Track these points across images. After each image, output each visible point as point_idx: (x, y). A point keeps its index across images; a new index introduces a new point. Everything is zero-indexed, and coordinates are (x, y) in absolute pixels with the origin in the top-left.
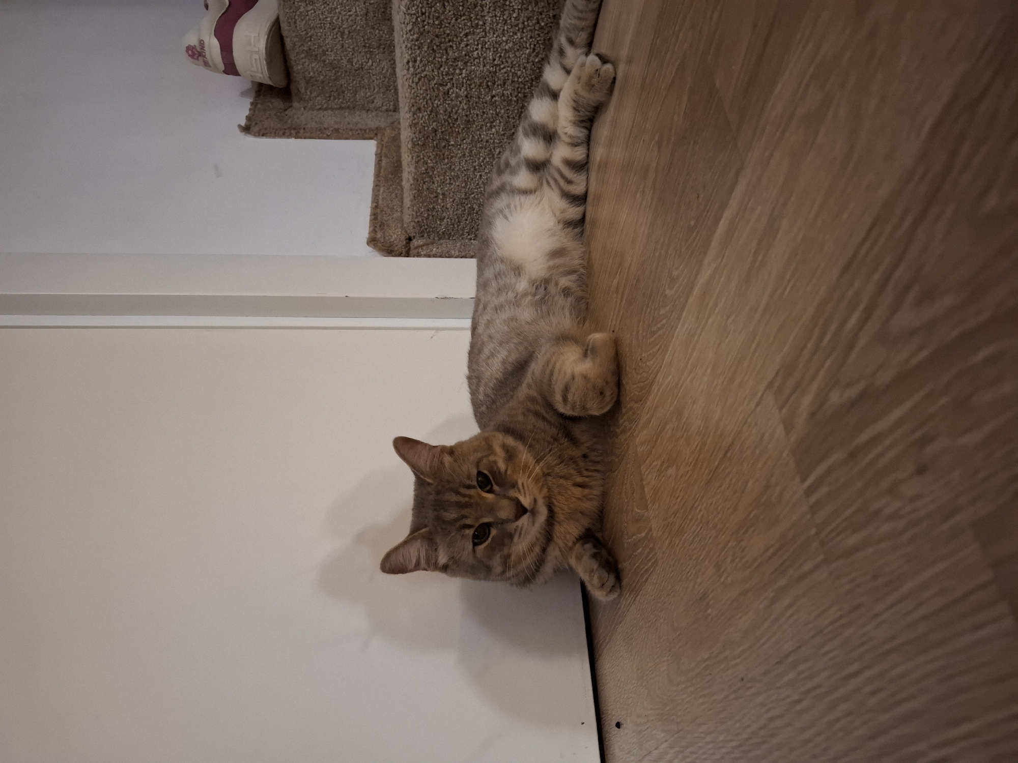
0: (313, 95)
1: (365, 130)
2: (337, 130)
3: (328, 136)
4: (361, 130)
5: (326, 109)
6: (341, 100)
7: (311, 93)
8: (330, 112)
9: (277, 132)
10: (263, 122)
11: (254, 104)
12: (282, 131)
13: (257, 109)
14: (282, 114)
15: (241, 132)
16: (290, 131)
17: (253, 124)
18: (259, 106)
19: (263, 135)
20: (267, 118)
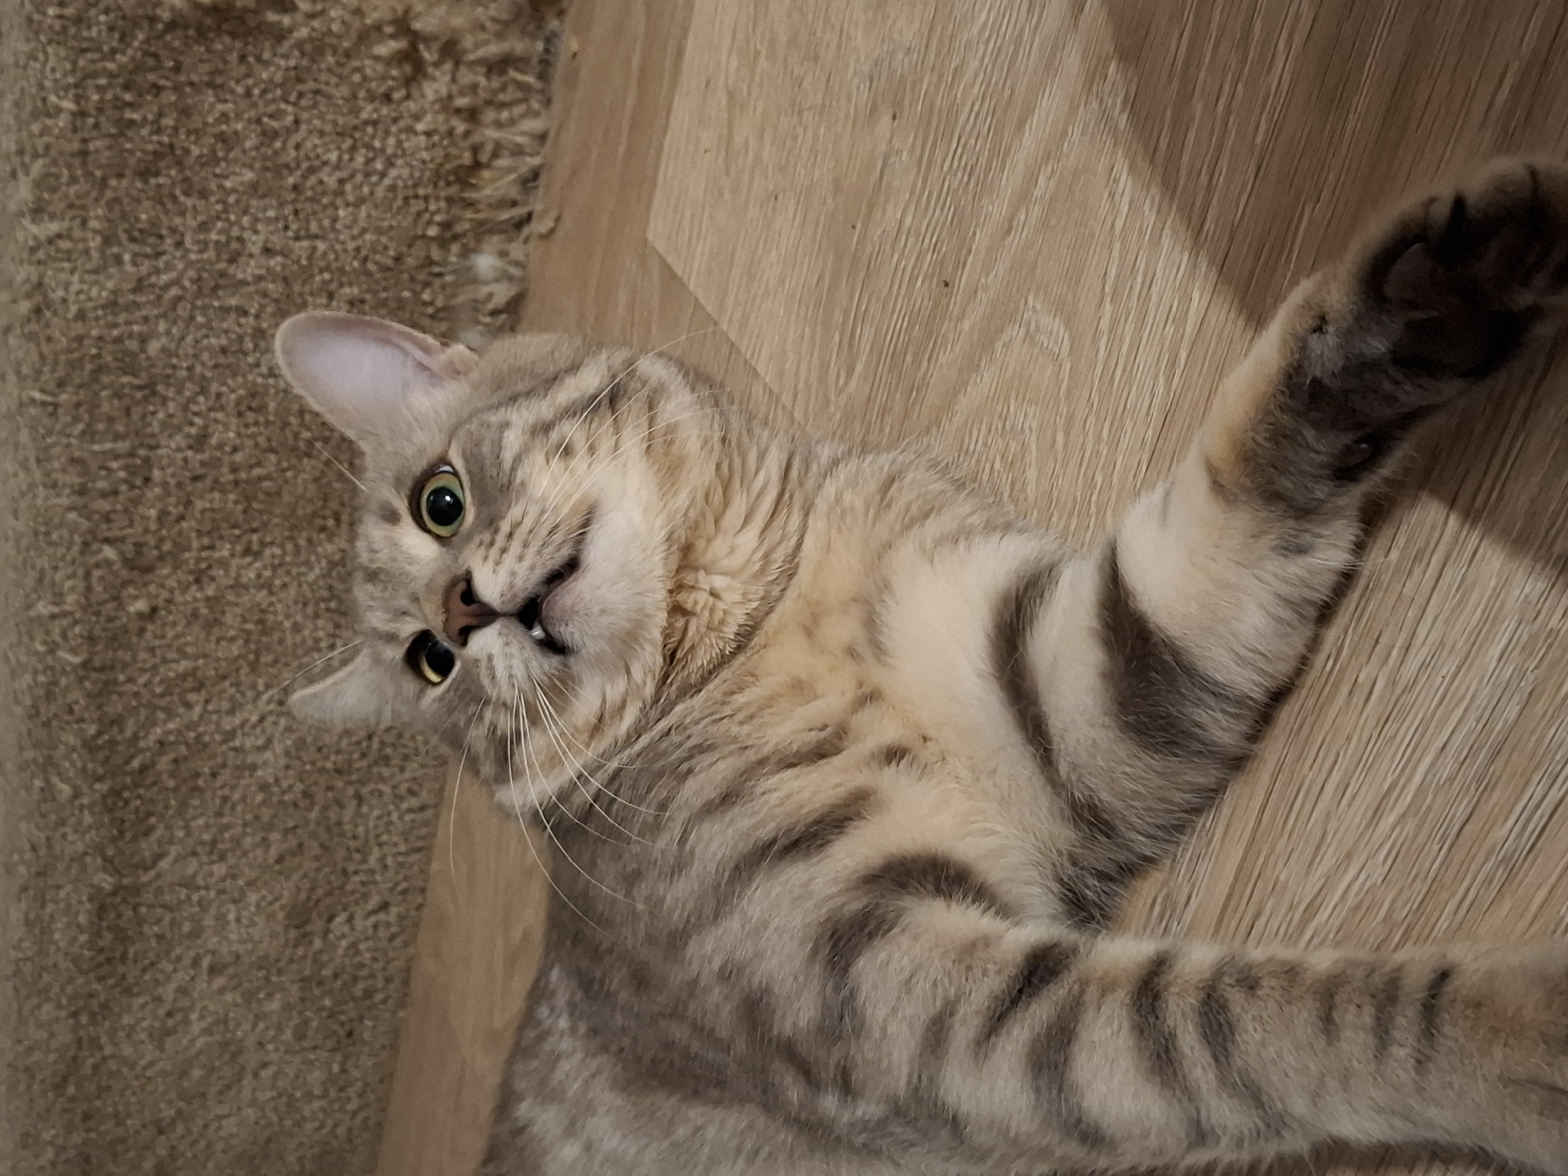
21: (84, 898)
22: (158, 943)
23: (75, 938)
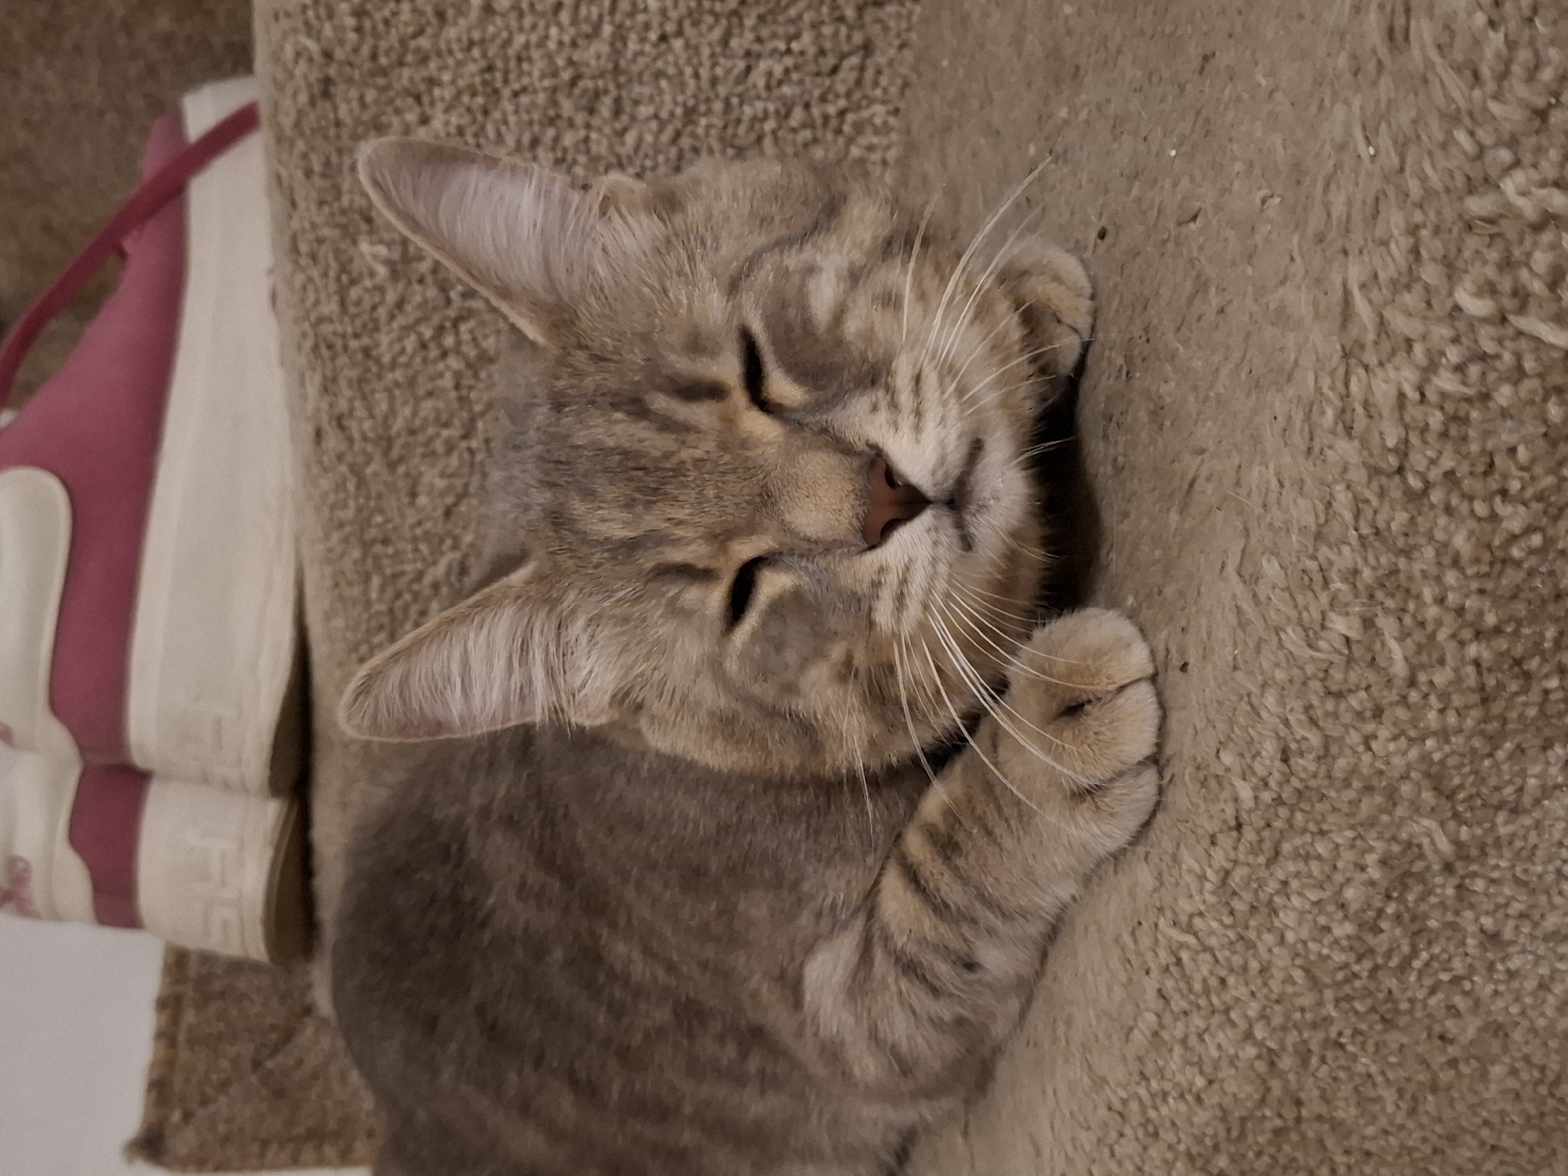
9: (270, 1154)
10: (211, 1108)
11: (169, 1005)
12: (290, 1147)
13: (182, 1037)
14: (280, 1058)
15: (130, 1160)
16: (318, 1148)
17: (176, 1116)
18: (190, 1016)
19: (217, 1169)
20: (224, 1085)
21: (1371, 859)
22: (1482, 946)
23: (1327, 929)
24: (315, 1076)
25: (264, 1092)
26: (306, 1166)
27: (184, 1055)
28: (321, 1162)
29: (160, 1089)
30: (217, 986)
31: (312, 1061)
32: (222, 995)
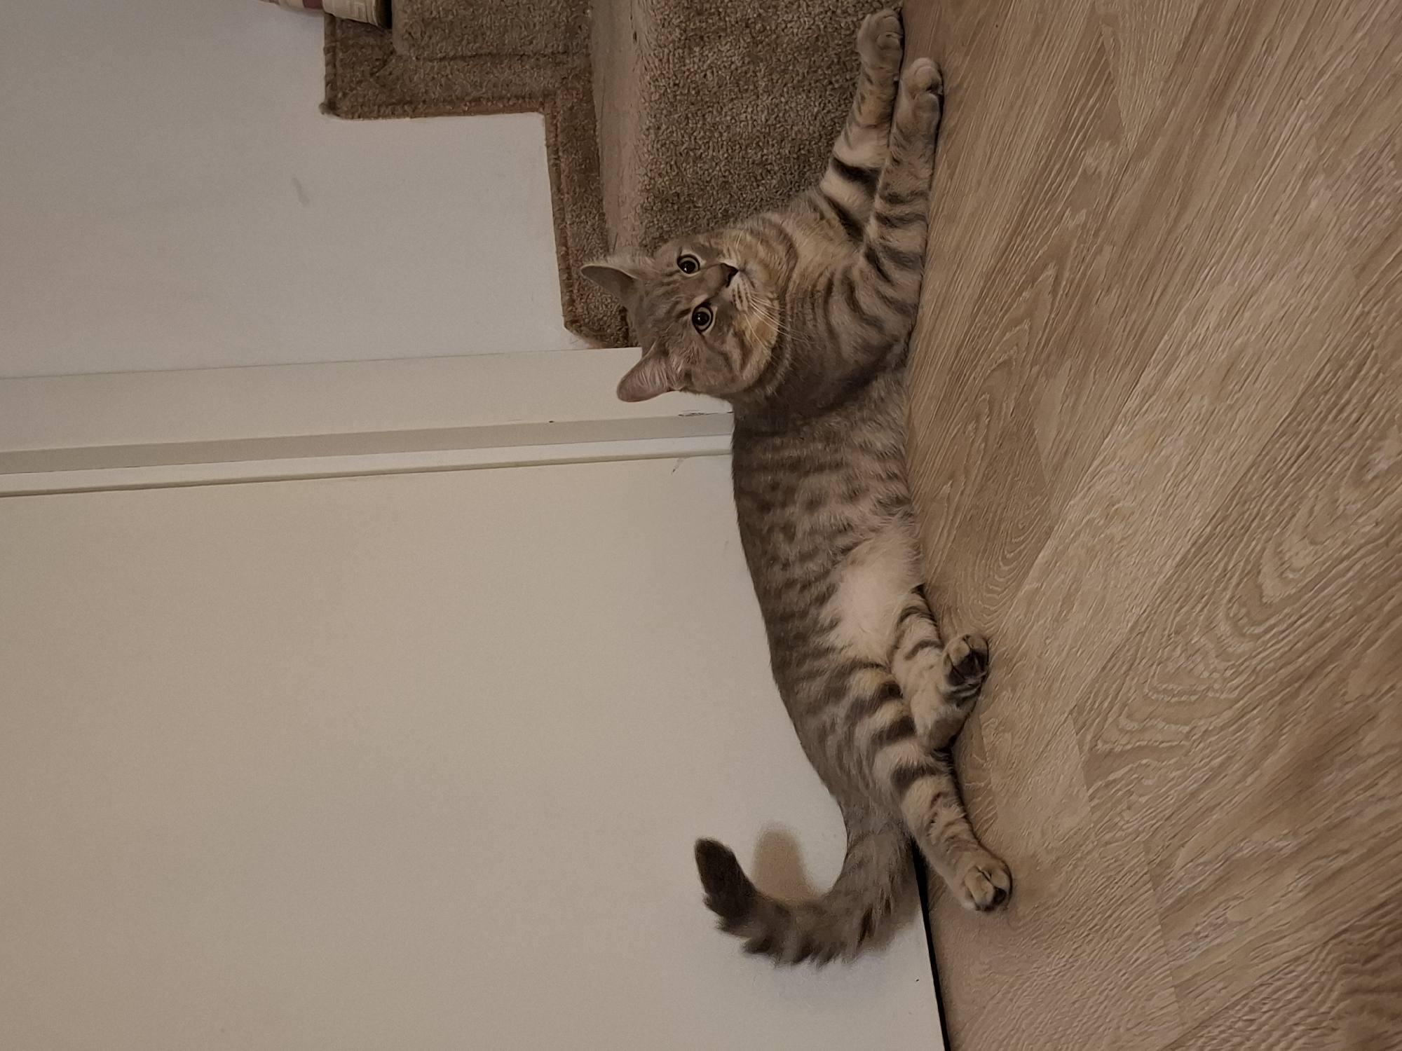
0: (433, 40)
1: (523, 98)
2: (477, 100)
3: (464, 112)
4: (517, 97)
5: (454, 58)
6: (478, 44)
7: (430, 38)
8: (461, 64)
9: (382, 111)
10: (355, 92)
11: (330, 51)
12: (390, 107)
13: (338, 63)
14: (382, 71)
15: (323, 114)
16: (403, 107)
17: (340, 95)
18: (340, 55)
19: (359, 117)
20: (360, 82)
24: (398, 79)
25: (377, 86)
26: (398, 117)
27: (340, 70)
28: (404, 114)
29: (331, 83)
30: (351, 42)
31: (396, 73)
32: (353, 46)
